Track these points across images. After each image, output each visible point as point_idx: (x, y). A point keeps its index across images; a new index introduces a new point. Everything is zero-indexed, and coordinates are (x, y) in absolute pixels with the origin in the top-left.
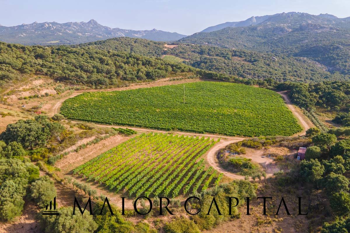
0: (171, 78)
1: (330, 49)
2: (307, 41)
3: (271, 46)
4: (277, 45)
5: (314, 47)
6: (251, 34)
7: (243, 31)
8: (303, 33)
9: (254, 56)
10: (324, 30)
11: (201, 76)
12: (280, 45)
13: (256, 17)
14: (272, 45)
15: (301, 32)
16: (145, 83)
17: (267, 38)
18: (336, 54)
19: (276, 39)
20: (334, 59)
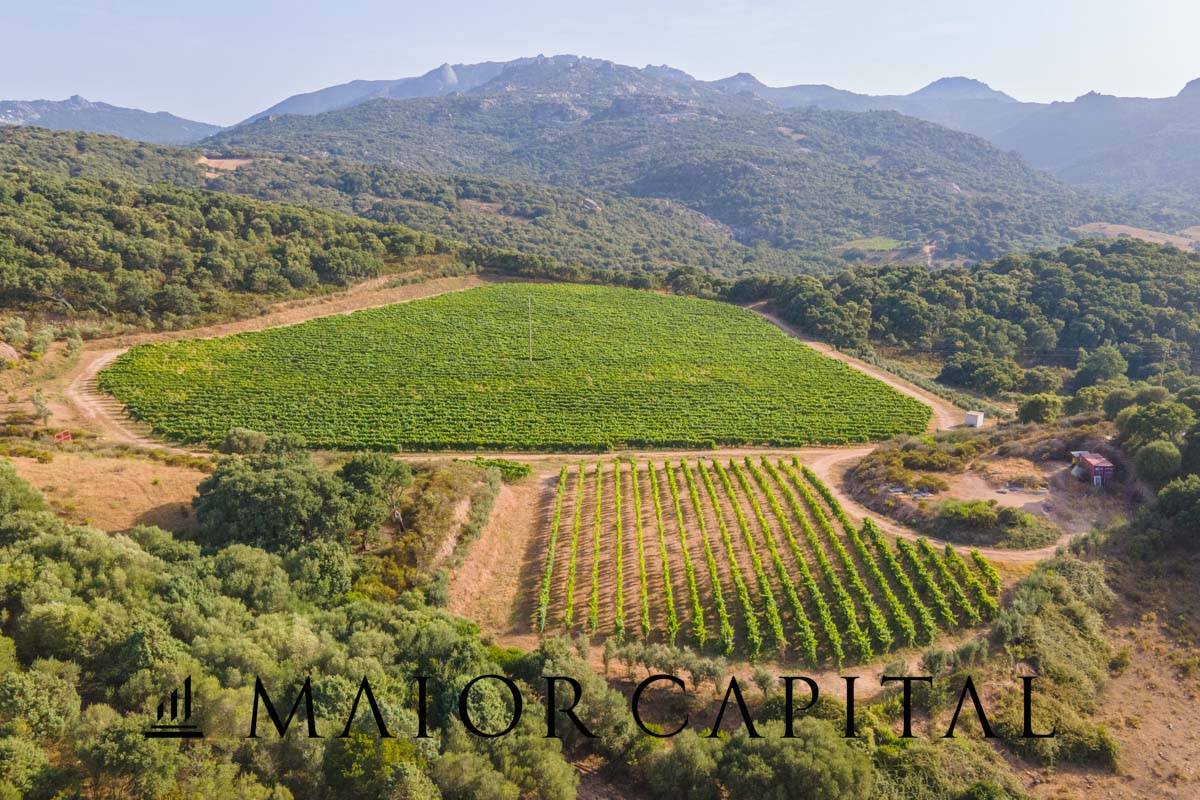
0: (395, 278)
1: (726, 175)
2: (645, 148)
3: (541, 163)
4: (557, 162)
5: (680, 167)
6: (465, 124)
7: (436, 113)
8: (629, 124)
9: (528, 196)
10: (685, 115)
11: (481, 268)
12: (567, 160)
13: (456, 68)
14: (544, 161)
15: (621, 120)
16: (315, 299)
17: (518, 136)
18: (747, 187)
19: (550, 140)
20: (745, 203)
